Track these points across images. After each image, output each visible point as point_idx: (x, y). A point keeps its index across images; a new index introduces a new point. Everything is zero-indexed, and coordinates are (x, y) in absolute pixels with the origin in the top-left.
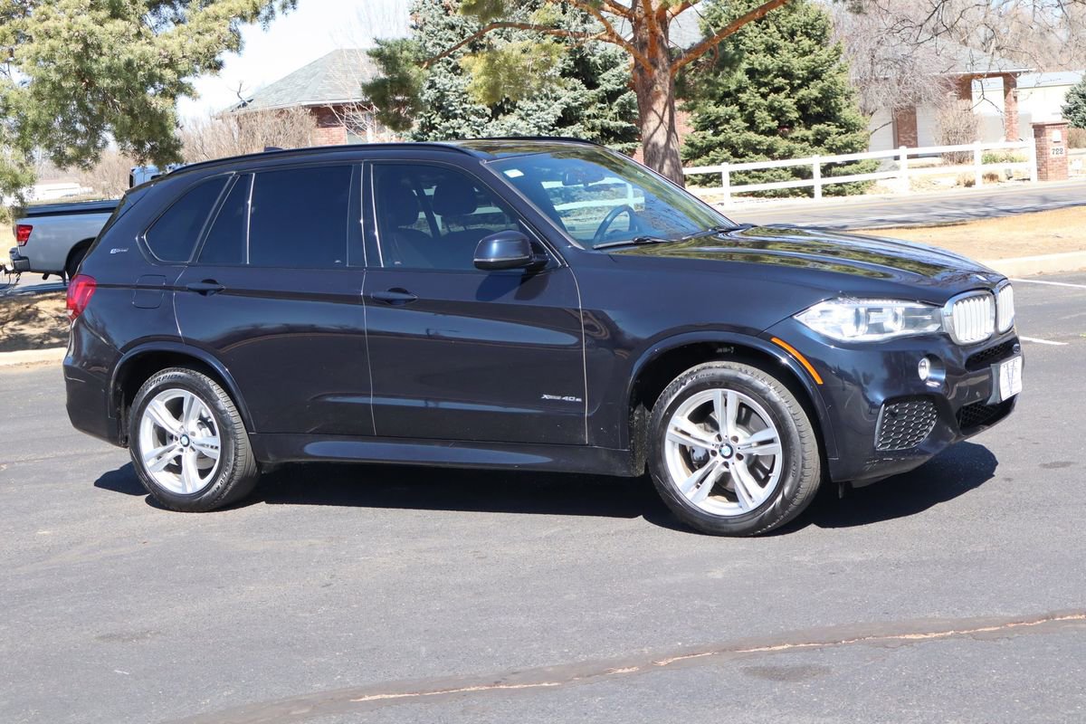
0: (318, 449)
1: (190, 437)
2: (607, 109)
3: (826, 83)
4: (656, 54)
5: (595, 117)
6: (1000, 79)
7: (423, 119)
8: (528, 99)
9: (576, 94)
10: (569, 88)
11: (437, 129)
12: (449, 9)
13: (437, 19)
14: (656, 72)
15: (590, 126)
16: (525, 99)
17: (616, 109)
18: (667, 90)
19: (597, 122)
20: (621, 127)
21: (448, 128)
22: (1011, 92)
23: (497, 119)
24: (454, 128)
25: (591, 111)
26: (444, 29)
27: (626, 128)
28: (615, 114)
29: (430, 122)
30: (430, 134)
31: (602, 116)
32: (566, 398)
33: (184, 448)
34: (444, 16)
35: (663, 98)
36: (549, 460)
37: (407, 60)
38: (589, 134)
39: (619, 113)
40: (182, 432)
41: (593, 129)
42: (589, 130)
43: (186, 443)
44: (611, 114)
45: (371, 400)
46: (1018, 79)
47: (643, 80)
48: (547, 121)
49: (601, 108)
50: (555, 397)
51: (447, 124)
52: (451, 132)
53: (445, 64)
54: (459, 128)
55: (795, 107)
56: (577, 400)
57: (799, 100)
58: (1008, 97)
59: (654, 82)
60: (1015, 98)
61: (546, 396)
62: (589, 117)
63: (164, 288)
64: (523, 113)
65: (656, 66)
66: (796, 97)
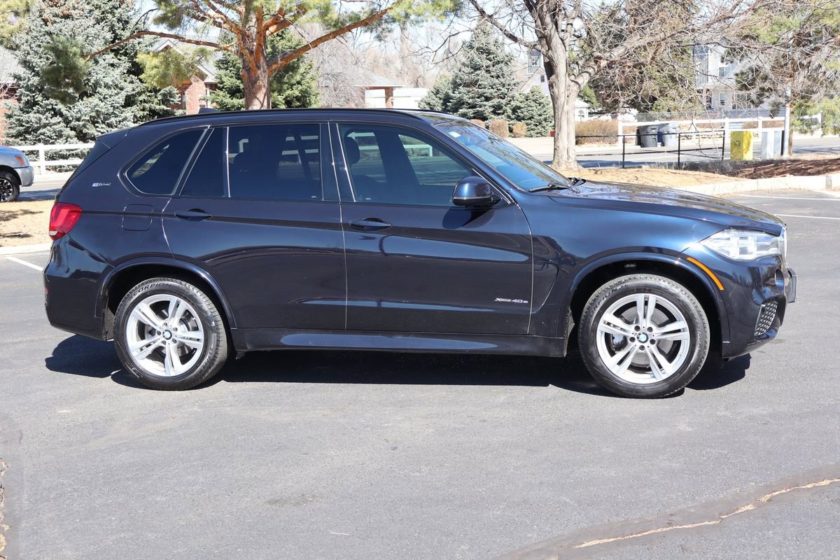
0: (292, 340)
1: (173, 332)
2: (153, 97)
3: (304, 87)
4: (259, 60)
5: (145, 101)
6: (383, 91)
7: (29, 98)
8: (105, 87)
9: (134, 85)
10: (128, 81)
11: (38, 104)
12: (48, 21)
13: (39, 28)
14: (259, 72)
15: (142, 108)
16: (103, 87)
17: (160, 97)
18: (266, 85)
19: (147, 106)
20: (163, 109)
21: (47, 105)
22: (390, 99)
23: (82, 100)
24: (52, 105)
25: (141, 98)
26: (44, 35)
27: (167, 110)
28: (159, 100)
29: (34, 99)
30: (34, 108)
31: (150, 101)
32: (515, 301)
33: (166, 341)
34: (44, 26)
35: (264, 90)
36: (495, 346)
37: (75, 54)
38: (142, 113)
39: (162, 100)
40: (165, 328)
41: (144, 110)
42: (141, 110)
43: (168, 336)
44: (156, 100)
45: (346, 303)
46: (394, 91)
47: (250, 77)
48: (119, 103)
49: (149, 96)
50: (506, 300)
51: (47, 102)
52: (50, 107)
53: (45, 60)
54: (56, 105)
55: (283, 102)
56: (525, 302)
57: (287, 97)
58: (388, 102)
59: (258, 79)
60: (392, 103)
61: (498, 299)
62: (141, 101)
63: (153, 215)
64: (102, 97)
65: (259, 68)
66: (285, 95)
